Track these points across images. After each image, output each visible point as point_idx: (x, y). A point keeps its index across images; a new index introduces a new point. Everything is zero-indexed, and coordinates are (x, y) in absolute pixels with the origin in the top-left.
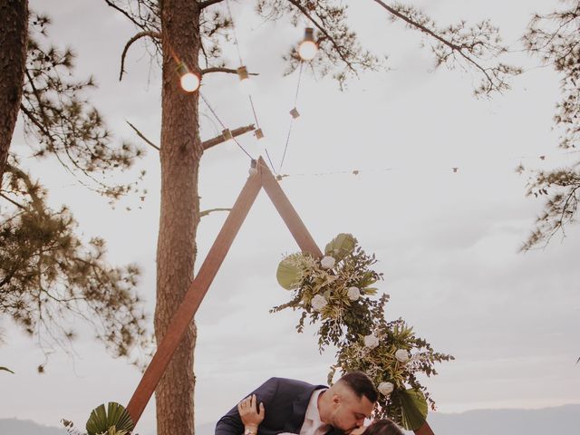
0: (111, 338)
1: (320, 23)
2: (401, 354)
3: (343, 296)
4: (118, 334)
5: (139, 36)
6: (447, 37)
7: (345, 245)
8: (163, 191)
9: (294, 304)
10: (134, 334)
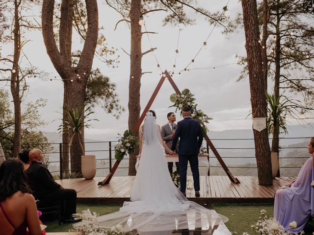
0: (106, 107)
1: (174, 11)
2: (200, 118)
3: (186, 104)
4: (109, 106)
5: (122, 20)
6: (213, 17)
7: (187, 91)
8: (131, 67)
9: (174, 106)
10: (114, 106)
